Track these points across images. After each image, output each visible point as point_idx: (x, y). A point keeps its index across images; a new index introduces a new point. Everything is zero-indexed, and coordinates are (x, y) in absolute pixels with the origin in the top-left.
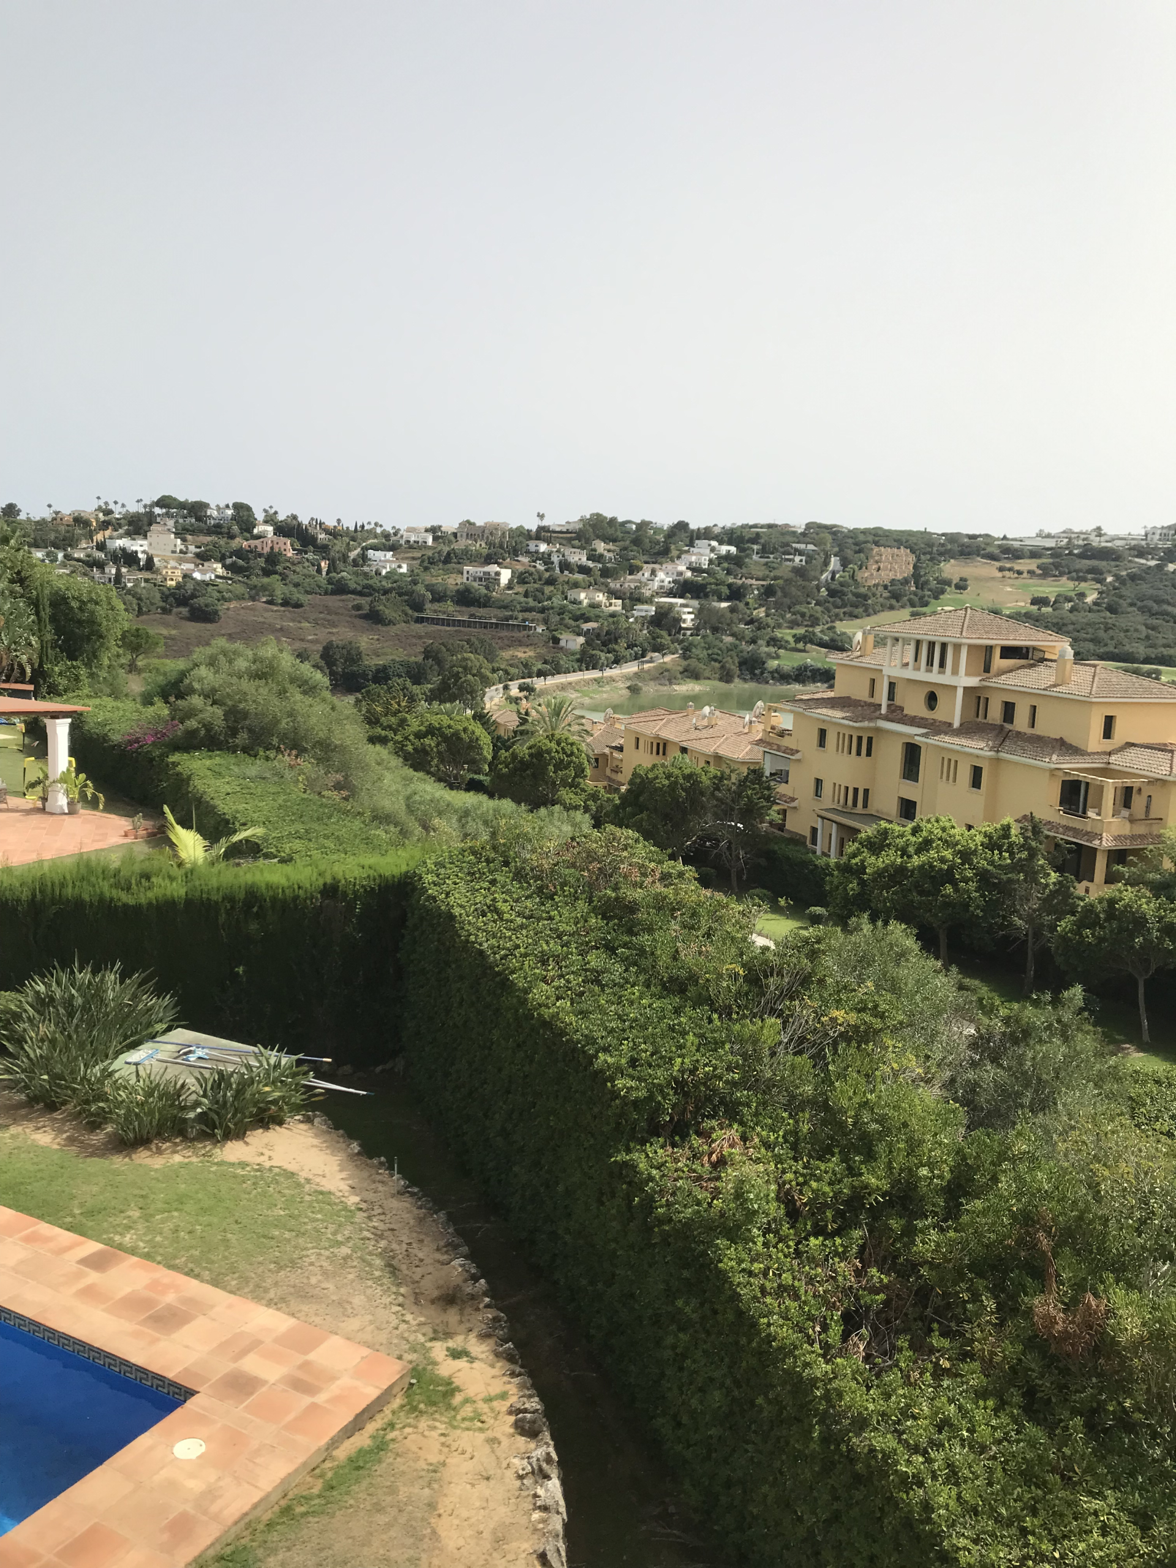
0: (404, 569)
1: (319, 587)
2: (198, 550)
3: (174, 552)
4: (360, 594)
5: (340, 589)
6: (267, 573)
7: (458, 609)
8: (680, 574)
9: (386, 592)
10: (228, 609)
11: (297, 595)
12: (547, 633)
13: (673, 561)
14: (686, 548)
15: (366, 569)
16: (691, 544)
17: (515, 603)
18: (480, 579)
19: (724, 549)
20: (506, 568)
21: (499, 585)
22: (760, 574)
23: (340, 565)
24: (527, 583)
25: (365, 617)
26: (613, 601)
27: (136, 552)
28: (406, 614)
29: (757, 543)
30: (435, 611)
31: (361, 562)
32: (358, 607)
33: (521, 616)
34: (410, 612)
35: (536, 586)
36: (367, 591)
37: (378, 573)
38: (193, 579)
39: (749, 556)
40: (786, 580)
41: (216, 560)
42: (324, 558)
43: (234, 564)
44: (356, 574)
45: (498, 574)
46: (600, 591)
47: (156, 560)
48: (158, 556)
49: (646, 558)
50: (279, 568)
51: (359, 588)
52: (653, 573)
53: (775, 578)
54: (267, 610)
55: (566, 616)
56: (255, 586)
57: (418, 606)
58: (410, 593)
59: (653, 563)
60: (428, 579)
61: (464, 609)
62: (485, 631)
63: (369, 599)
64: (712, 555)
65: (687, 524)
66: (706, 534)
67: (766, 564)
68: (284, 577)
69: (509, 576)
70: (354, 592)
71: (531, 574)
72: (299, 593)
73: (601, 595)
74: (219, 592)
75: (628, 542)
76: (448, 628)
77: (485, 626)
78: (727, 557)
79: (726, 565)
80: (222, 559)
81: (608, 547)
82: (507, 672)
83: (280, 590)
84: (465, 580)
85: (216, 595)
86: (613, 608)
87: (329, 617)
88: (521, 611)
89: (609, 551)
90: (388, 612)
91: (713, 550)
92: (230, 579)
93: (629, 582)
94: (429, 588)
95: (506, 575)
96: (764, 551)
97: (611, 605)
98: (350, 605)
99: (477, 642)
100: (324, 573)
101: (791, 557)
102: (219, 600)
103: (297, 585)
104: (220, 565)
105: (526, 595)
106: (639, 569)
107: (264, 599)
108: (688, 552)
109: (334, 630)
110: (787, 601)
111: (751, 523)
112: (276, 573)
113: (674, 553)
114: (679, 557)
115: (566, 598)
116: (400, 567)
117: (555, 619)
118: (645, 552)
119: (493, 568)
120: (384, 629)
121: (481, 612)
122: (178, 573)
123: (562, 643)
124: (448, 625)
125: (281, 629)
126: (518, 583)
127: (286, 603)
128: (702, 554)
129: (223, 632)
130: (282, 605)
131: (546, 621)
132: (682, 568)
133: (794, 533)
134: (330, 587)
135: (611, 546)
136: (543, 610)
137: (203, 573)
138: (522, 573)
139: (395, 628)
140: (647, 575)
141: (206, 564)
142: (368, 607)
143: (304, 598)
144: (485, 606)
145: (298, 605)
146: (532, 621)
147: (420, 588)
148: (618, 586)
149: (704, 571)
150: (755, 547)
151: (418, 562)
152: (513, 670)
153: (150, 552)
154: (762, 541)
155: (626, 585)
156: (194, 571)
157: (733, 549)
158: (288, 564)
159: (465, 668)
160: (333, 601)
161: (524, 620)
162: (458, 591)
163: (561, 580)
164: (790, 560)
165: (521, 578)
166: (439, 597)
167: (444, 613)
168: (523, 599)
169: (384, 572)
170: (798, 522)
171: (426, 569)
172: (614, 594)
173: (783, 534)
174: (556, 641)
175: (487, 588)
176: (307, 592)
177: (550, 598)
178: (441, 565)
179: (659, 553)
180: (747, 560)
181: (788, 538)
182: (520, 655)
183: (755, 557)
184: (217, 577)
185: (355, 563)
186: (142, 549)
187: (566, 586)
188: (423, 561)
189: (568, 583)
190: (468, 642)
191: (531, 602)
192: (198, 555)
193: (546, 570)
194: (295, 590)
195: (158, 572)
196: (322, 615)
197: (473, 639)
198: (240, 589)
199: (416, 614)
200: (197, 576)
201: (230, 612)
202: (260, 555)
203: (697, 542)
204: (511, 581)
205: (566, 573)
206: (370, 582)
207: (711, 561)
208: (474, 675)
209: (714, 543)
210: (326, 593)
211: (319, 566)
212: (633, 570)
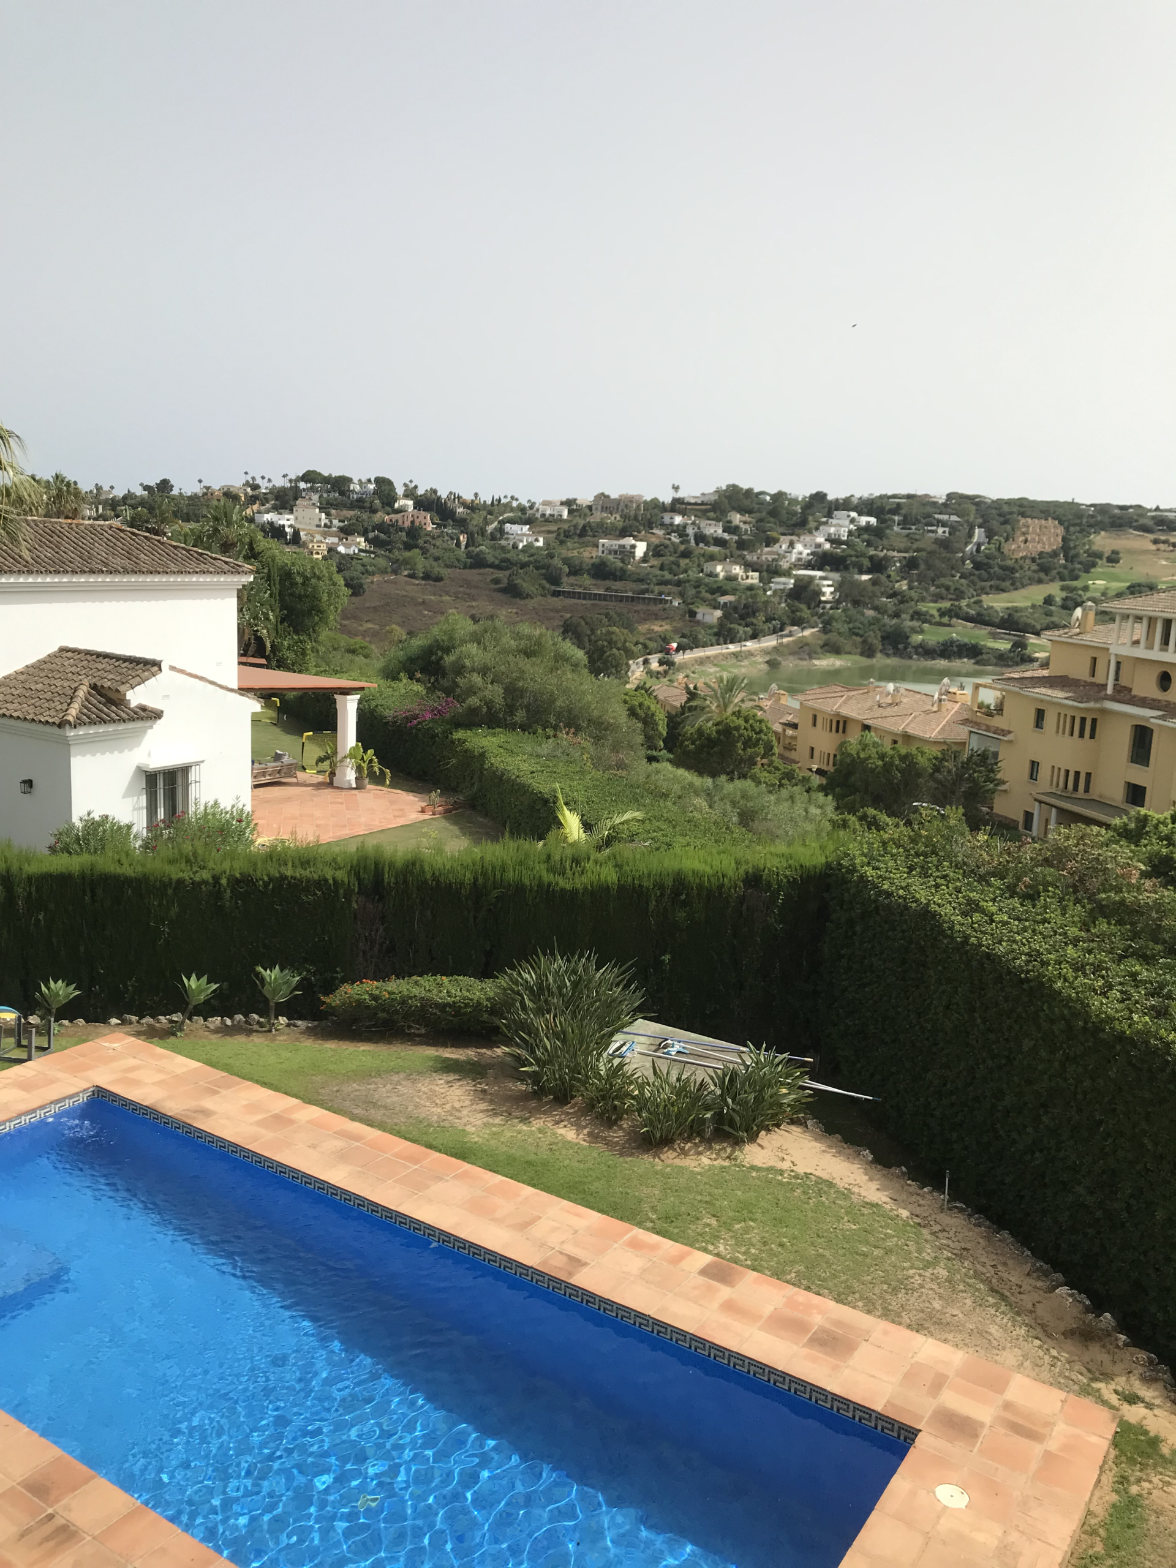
0: (540, 543)
1: (458, 560)
2: (341, 524)
3: (318, 526)
4: (498, 567)
5: (478, 562)
6: (408, 547)
7: (594, 582)
8: (819, 546)
9: (523, 566)
10: (372, 582)
11: (438, 569)
12: (683, 606)
13: (810, 532)
14: (824, 519)
15: (503, 542)
16: (829, 515)
17: (651, 577)
18: (616, 552)
19: (864, 520)
20: (641, 540)
21: (634, 558)
22: (902, 546)
23: (479, 539)
24: (662, 556)
25: (504, 591)
26: (750, 574)
27: (284, 526)
28: (543, 588)
29: (899, 514)
30: (572, 585)
31: (499, 536)
32: (496, 581)
33: (657, 589)
34: (547, 586)
35: (672, 559)
36: (505, 564)
37: (515, 546)
38: (339, 553)
39: (890, 527)
40: (930, 553)
41: (360, 535)
42: (462, 532)
43: (377, 537)
44: (494, 548)
45: (634, 547)
46: (736, 563)
47: (302, 533)
48: (304, 530)
49: (781, 530)
50: (421, 542)
51: (497, 562)
52: (792, 545)
53: (918, 550)
54: (407, 583)
55: (703, 589)
56: (398, 560)
57: (555, 580)
58: (547, 567)
59: (792, 535)
60: (565, 552)
61: (599, 582)
62: (621, 605)
63: (507, 573)
64: (852, 526)
65: (825, 495)
66: (845, 505)
67: (908, 536)
68: (424, 551)
69: (645, 549)
70: (492, 566)
71: (666, 547)
72: (439, 566)
73: (738, 568)
74: (363, 565)
75: (764, 514)
76: (584, 602)
77: (621, 599)
78: (868, 528)
79: (866, 537)
80: (364, 533)
81: (744, 519)
82: (645, 646)
83: (421, 564)
84: (600, 554)
85: (360, 568)
86: (749, 581)
87: (468, 591)
88: (658, 584)
89: (745, 523)
90: (526, 586)
91: (852, 521)
92: (373, 553)
93: (766, 554)
94: (566, 561)
95: (641, 548)
96: (905, 523)
97: (747, 577)
98: (489, 579)
99: (615, 616)
100: (463, 547)
101: (934, 528)
102: (363, 574)
103: (437, 559)
104: (362, 539)
105: (662, 568)
106: (776, 541)
107: (406, 573)
108: (826, 523)
109: (474, 604)
110: (931, 574)
111: (890, 493)
112: (416, 546)
113: (812, 524)
114: (817, 529)
115: (702, 571)
116: (537, 540)
117: (691, 592)
118: (782, 523)
119: (630, 541)
120: (522, 602)
121: (617, 585)
122: (324, 547)
123: (699, 617)
124: (584, 599)
125: (424, 602)
126: (653, 556)
127: (427, 577)
128: (842, 526)
129: (367, 605)
130: (423, 578)
131: (682, 595)
132: (820, 539)
133: (935, 503)
134: (469, 561)
135: (747, 518)
136: (679, 583)
137: (347, 546)
138: (657, 546)
139: (533, 601)
140: (784, 547)
141: (349, 538)
142: (506, 581)
143: (445, 572)
144: (621, 579)
145: (438, 579)
146: (669, 594)
147: (557, 562)
148: (755, 558)
149: (843, 543)
150: (896, 518)
151: (554, 535)
152: (652, 645)
153: (297, 526)
154: (903, 512)
155: (764, 558)
156: (338, 544)
157: (873, 520)
158: (428, 538)
159: (610, 642)
160: (473, 575)
161: (660, 594)
162: (593, 565)
163: (697, 552)
164: (932, 531)
165: (655, 551)
166: (575, 571)
167: (580, 586)
168: (659, 572)
169: (521, 546)
170: (939, 492)
171: (562, 543)
172: (749, 566)
173: (924, 505)
174: (693, 614)
175: (623, 561)
176: (447, 566)
177: (686, 571)
178: (576, 539)
179: (795, 525)
180: (888, 531)
181: (929, 509)
182: (656, 628)
183: (896, 528)
184: (360, 550)
185: (493, 537)
186: (289, 523)
187: (702, 559)
188: (558, 535)
189: (703, 555)
190: (607, 615)
191: (668, 576)
192: (341, 529)
193: (682, 543)
194: (435, 564)
195: (304, 545)
196: (461, 589)
197: (612, 613)
198: (382, 562)
199: (553, 588)
200: (341, 549)
201: (374, 586)
202: (401, 529)
203: (835, 512)
204: (646, 554)
205: (701, 545)
206: (508, 556)
207: (850, 533)
208: (618, 649)
209: (854, 514)
210: (465, 567)
211: (458, 539)
212: (770, 542)
